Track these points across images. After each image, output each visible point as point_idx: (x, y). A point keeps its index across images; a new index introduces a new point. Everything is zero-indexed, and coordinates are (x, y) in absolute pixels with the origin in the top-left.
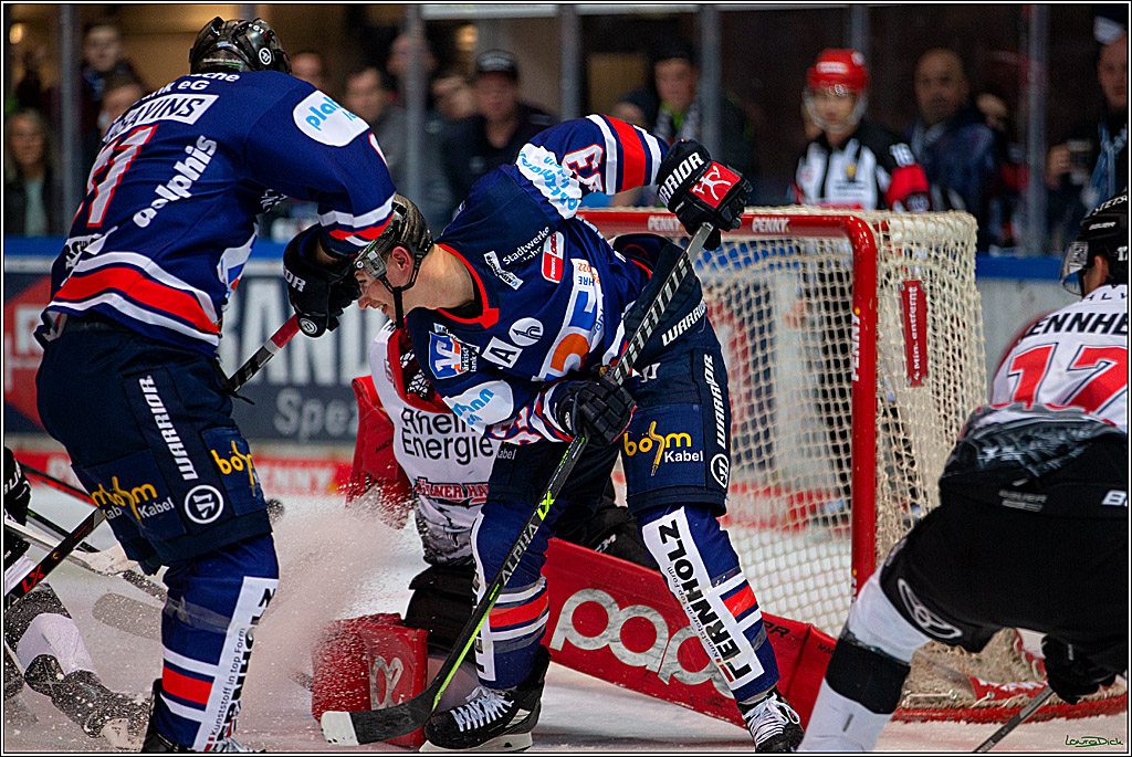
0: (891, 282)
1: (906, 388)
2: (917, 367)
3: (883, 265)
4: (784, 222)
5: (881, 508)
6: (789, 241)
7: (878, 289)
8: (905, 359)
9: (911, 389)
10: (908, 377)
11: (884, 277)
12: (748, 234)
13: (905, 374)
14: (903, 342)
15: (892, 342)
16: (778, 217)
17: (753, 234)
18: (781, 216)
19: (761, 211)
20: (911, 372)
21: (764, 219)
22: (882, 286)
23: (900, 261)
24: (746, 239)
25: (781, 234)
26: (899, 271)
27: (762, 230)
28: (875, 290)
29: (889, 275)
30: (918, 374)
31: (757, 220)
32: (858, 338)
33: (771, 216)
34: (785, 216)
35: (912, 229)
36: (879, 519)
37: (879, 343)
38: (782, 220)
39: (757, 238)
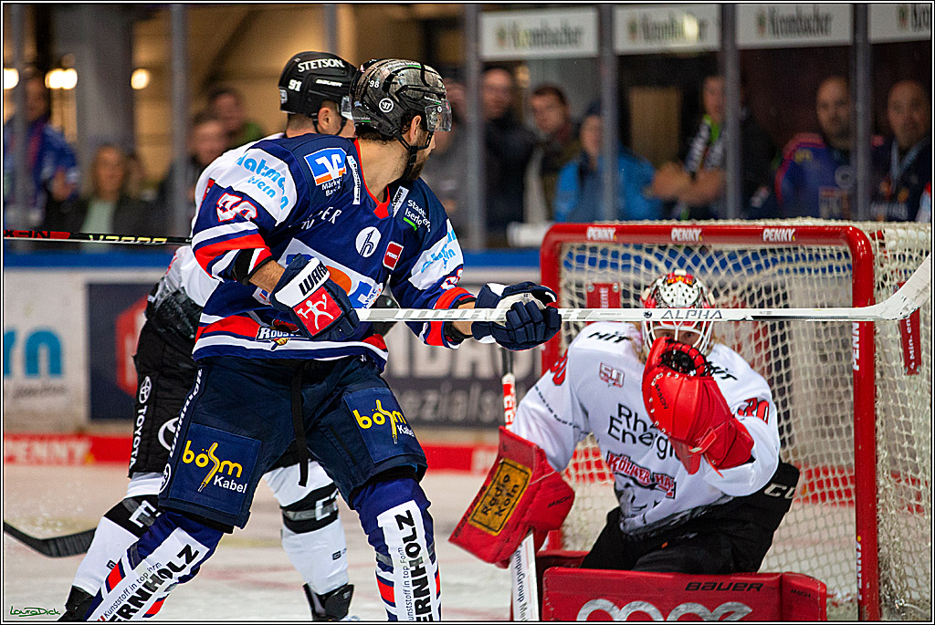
0: (887, 283)
1: (904, 377)
2: (912, 357)
3: (881, 269)
4: (791, 232)
5: (881, 482)
6: (796, 249)
7: (875, 290)
8: (901, 350)
9: (908, 377)
10: (905, 366)
11: (881, 279)
12: (759, 243)
13: (903, 364)
14: (899, 336)
15: (889, 336)
16: (786, 228)
17: (765, 243)
18: (789, 227)
19: (770, 222)
20: (908, 363)
21: (773, 230)
22: (879, 288)
23: (895, 265)
24: (758, 247)
25: (788, 242)
26: (895, 274)
27: (771, 239)
28: (872, 292)
29: (885, 279)
30: (913, 364)
31: (767, 230)
32: (858, 333)
33: (779, 227)
34: (792, 227)
35: (905, 236)
36: (880, 491)
37: (877, 338)
38: (789, 230)
39: (767, 247)
